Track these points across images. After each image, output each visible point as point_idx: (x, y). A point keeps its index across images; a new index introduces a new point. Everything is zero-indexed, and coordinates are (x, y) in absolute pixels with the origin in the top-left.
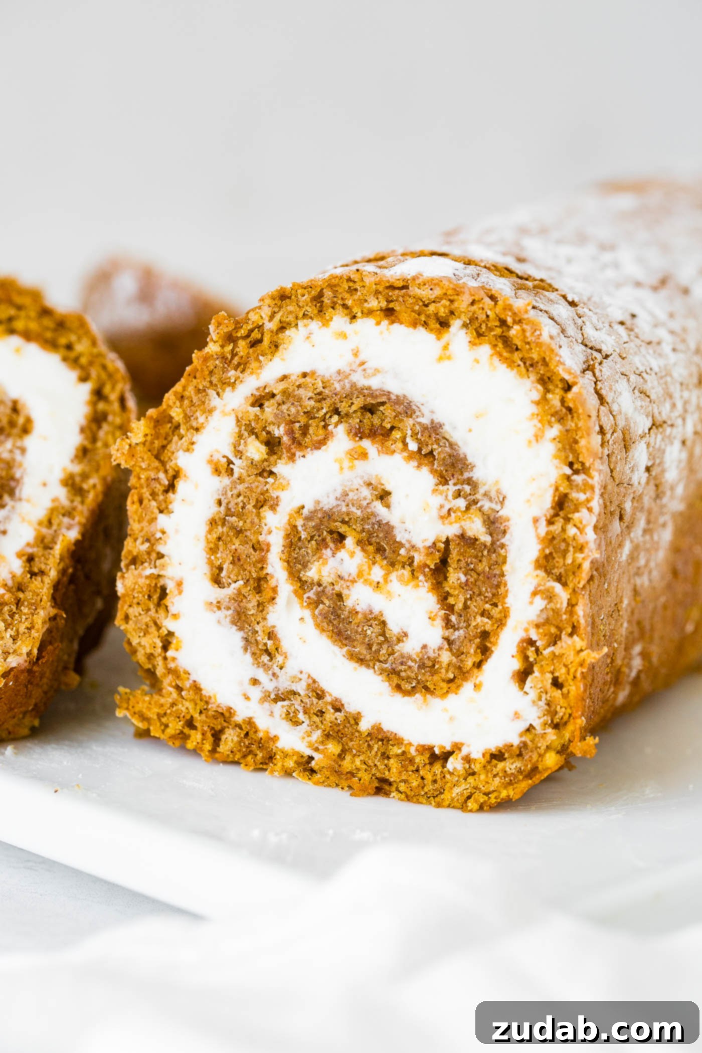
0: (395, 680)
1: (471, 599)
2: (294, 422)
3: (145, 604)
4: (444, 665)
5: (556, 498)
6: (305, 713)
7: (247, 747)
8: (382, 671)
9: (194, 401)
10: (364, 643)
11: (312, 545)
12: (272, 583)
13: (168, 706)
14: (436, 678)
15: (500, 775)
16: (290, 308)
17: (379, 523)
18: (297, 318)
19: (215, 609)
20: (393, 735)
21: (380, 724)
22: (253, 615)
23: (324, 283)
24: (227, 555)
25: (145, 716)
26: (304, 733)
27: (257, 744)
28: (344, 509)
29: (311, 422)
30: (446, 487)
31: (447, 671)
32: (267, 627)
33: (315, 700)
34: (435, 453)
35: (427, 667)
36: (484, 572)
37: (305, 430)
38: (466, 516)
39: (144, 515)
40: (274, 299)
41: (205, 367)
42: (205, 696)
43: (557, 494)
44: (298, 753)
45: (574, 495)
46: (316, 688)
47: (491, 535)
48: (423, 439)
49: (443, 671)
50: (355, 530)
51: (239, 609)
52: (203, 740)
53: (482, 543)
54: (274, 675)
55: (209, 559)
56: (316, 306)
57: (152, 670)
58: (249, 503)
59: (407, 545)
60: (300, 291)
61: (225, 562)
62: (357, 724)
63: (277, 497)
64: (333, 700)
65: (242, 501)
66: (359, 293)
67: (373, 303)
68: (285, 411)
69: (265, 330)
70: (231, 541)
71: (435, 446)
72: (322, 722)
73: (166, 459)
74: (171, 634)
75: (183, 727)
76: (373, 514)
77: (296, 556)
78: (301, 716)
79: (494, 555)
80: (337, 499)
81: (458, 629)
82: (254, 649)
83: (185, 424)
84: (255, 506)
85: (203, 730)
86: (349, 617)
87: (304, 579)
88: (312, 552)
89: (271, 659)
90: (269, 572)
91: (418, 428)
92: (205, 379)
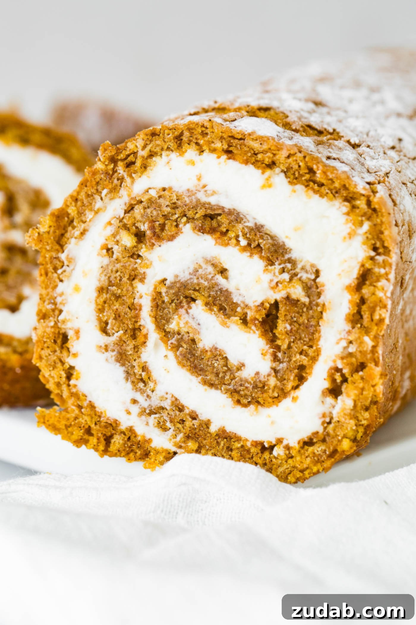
0: (236, 397)
1: (293, 342)
2: (155, 222)
3: (52, 347)
4: (272, 387)
5: (361, 272)
6: (171, 422)
7: (130, 447)
8: (227, 391)
9: (85, 203)
10: (213, 372)
11: (172, 307)
12: (144, 331)
13: (73, 419)
14: (265, 395)
15: (311, 456)
16: (158, 142)
17: (221, 290)
18: (162, 149)
19: (104, 351)
20: (234, 434)
21: (224, 427)
22: (131, 355)
23: (184, 127)
24: (111, 314)
25: (57, 427)
26: (171, 436)
27: (136, 445)
28: (195, 281)
29: (166, 222)
30: (273, 267)
31: (273, 391)
32: (141, 363)
33: (178, 413)
34: (261, 246)
35: (259, 387)
36: (303, 323)
37: (163, 227)
38: (290, 285)
39: (49, 283)
40: (147, 135)
41: (93, 179)
42: (98, 412)
43: (362, 269)
44: (167, 450)
45: (376, 270)
46: (178, 404)
47: (309, 297)
48: (251, 237)
49: (271, 391)
50: (203, 295)
51: (121, 351)
52: (98, 443)
53: (302, 303)
54: (148, 396)
55: (98, 316)
56: (176, 143)
57: (61, 394)
58: (124, 277)
59: (242, 305)
60: (167, 132)
61: (109, 319)
62: (208, 428)
63: (144, 273)
64: (190, 412)
65: (119, 276)
66: (209, 136)
67: (218, 145)
68: (149, 213)
69: (138, 155)
70: (113, 303)
71: (261, 241)
72: (183, 427)
73: (64, 243)
74: (72, 368)
75: (84, 434)
76: (216, 284)
77: (161, 314)
78: (168, 424)
79: (311, 312)
80: (190, 274)
81: (282, 362)
82: (133, 378)
83: (77, 218)
84: (128, 279)
85: (98, 436)
86: (201, 355)
87: (167, 330)
88: (172, 311)
89: (145, 385)
90: (142, 324)
91: (246, 230)
92: (93, 187)
